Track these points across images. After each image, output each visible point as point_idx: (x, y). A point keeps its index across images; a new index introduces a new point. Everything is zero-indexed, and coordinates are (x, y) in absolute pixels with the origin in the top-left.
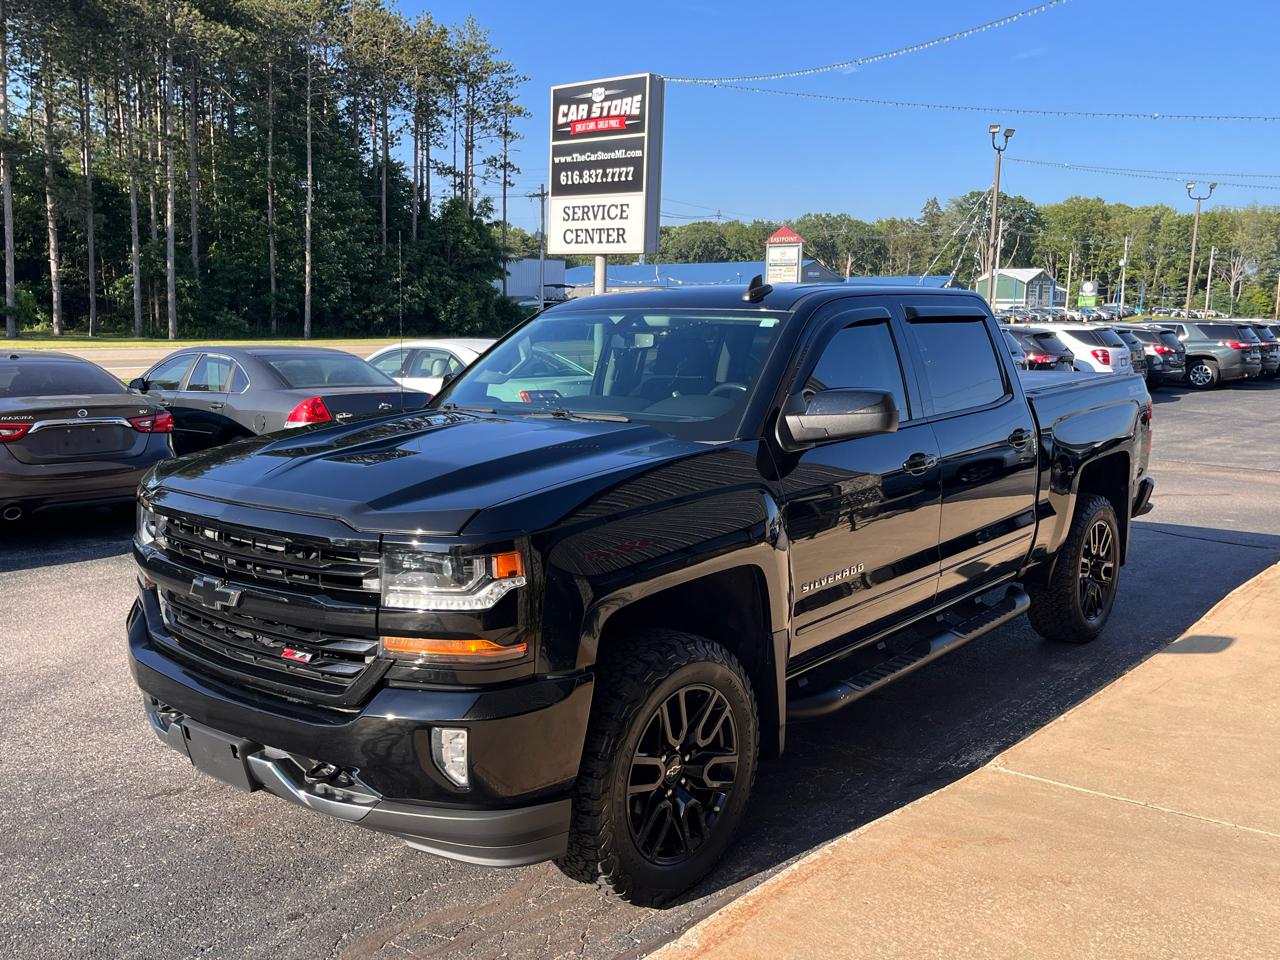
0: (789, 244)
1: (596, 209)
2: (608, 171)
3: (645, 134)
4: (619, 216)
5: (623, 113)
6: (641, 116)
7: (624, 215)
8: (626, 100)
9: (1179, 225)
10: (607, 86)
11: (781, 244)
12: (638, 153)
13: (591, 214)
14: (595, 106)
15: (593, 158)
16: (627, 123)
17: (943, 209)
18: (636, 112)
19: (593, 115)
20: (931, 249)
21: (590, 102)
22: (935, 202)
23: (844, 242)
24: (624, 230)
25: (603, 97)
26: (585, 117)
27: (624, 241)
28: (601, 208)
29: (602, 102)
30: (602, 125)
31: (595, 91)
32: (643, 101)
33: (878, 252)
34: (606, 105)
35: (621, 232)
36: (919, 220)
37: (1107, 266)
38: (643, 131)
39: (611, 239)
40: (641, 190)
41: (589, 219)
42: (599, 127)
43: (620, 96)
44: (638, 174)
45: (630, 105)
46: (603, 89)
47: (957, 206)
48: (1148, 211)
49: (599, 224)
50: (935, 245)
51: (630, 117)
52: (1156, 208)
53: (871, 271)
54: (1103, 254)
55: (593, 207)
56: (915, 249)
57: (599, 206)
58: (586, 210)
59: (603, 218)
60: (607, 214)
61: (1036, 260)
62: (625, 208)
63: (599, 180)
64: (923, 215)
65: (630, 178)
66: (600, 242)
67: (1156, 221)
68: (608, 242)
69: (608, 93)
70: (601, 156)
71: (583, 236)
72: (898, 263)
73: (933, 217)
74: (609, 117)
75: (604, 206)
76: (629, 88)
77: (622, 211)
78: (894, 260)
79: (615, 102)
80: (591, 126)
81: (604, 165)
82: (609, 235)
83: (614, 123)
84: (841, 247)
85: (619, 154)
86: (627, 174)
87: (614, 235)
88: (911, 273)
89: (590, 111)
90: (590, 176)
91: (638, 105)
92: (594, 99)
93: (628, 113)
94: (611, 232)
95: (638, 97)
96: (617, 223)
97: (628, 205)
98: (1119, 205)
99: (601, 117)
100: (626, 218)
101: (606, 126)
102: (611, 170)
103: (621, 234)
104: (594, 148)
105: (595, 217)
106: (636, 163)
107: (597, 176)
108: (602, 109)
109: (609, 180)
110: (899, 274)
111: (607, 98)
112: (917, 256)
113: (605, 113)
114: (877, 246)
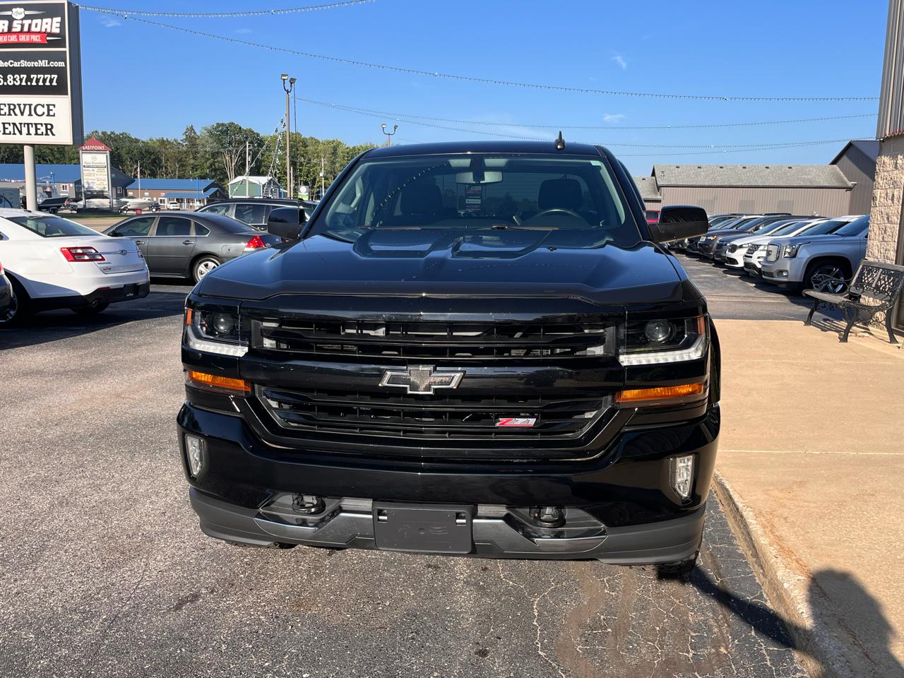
0: (98, 151)
1: (22, 107)
2: (32, 76)
3: (67, 49)
4: (46, 113)
5: (43, 30)
6: (62, 34)
7: (51, 113)
8: (45, 20)
9: (348, 153)
10: (26, 7)
11: (92, 151)
12: (61, 64)
13: (17, 111)
14: (15, 22)
15: (16, 65)
16: (48, 38)
17: (198, 134)
18: (57, 31)
19: (14, 30)
20: (192, 161)
21: (11, 19)
22: (192, 128)
23: (127, 154)
24: (51, 125)
25: (23, 16)
26: (6, 30)
27: (53, 135)
28: (27, 107)
29: (22, 19)
30: (23, 38)
31: (14, 10)
32: (62, 23)
33: (154, 161)
34: (27, 22)
35: (49, 127)
36: (182, 140)
37: (308, 177)
38: (65, 47)
39: (39, 132)
40: (67, 94)
41: (16, 115)
42: (20, 40)
43: (41, 17)
44: (62, 81)
45: (52, 25)
46: (22, 10)
47: (208, 132)
48: (329, 143)
49: (26, 119)
50: (195, 158)
51: (51, 34)
52: (334, 141)
53: (149, 175)
54: (305, 169)
55: (19, 105)
56: (181, 160)
57: (25, 105)
58: (12, 107)
59: (30, 115)
60: (33, 110)
61: (263, 172)
62: (51, 107)
63: (24, 83)
64: (184, 137)
65: (54, 84)
66: (29, 134)
67: (335, 149)
68: (36, 134)
69: (28, 13)
70: (24, 64)
71: (10, 128)
72: (170, 170)
73: (191, 138)
74: (29, 32)
75: (30, 105)
76: (50, 11)
77: (49, 110)
78: (166, 168)
79: (35, 21)
80: (13, 39)
81: (28, 71)
82: (37, 129)
83: (35, 38)
84: (125, 156)
85: (43, 63)
86: (51, 81)
87: (43, 129)
88: (179, 178)
89: (10, 27)
90: (14, 79)
91: (58, 25)
92: (14, 16)
93: (49, 31)
94: (39, 126)
95: (59, 19)
96: (45, 119)
97: (54, 106)
98: (312, 138)
99: (22, 32)
100: (54, 115)
101: (28, 40)
102: (35, 76)
103: (49, 129)
104: (17, 57)
105: (22, 114)
106: (61, 72)
107: (21, 80)
108: (23, 25)
109: (34, 84)
110: (171, 178)
111: (27, 17)
112: (182, 166)
113: (26, 29)
114: (153, 157)
